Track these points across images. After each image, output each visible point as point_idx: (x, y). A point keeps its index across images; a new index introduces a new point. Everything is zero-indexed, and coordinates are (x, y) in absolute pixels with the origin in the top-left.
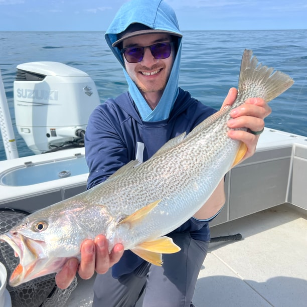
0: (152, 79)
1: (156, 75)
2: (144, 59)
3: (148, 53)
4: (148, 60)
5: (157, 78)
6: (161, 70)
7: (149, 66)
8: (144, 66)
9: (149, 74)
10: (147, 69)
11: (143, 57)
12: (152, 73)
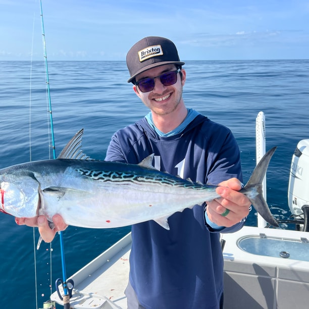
0: (164, 103)
1: (168, 99)
2: (155, 87)
3: (158, 83)
4: (159, 88)
5: (169, 102)
6: (171, 94)
7: (161, 93)
8: (156, 94)
9: (161, 99)
10: (159, 95)
11: (154, 86)
12: (164, 98)
